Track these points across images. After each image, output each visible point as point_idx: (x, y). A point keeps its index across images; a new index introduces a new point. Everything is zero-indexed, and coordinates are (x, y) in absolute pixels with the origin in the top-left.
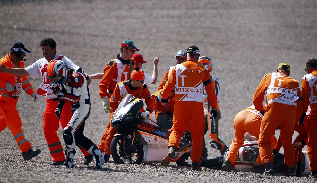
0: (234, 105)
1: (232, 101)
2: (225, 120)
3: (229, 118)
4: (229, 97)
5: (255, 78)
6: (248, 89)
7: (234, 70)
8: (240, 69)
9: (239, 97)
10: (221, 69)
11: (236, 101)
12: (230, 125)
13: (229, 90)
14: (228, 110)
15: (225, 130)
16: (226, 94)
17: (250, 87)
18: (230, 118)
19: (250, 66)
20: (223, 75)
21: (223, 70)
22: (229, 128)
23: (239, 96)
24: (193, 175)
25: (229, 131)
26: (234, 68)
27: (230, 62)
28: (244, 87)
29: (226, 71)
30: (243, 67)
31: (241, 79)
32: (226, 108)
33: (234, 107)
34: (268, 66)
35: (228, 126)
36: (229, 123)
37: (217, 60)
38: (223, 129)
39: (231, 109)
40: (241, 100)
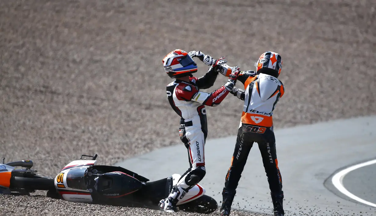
0: (96, 110)
1: (94, 104)
2: (84, 132)
3: (88, 129)
4: (89, 99)
5: (125, 73)
6: (116, 88)
7: (97, 62)
8: (105, 59)
9: (103, 100)
10: (78, 60)
11: (99, 105)
12: (89, 138)
13: (89, 89)
14: (88, 117)
15: (82, 145)
16: (85, 95)
17: (119, 85)
18: (91, 128)
19: (119, 56)
20: (81, 67)
21: (81, 62)
22: (88, 142)
23: (104, 97)
24: (36, 207)
25: (88, 147)
26: (97, 58)
27: (92, 49)
28: (111, 85)
29: (86, 62)
30: (110, 57)
31: (107, 74)
32: (85, 114)
33: (96, 113)
34: (144, 55)
35: (87, 140)
36: (89, 135)
37: (72, 47)
38: (80, 144)
39: (91, 115)
40: (106, 104)
